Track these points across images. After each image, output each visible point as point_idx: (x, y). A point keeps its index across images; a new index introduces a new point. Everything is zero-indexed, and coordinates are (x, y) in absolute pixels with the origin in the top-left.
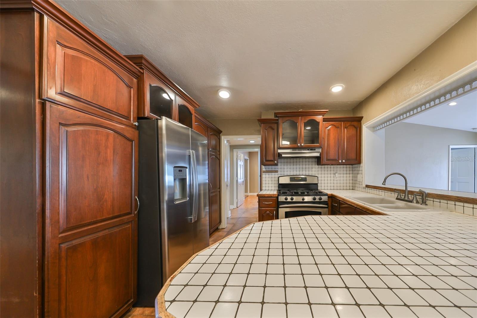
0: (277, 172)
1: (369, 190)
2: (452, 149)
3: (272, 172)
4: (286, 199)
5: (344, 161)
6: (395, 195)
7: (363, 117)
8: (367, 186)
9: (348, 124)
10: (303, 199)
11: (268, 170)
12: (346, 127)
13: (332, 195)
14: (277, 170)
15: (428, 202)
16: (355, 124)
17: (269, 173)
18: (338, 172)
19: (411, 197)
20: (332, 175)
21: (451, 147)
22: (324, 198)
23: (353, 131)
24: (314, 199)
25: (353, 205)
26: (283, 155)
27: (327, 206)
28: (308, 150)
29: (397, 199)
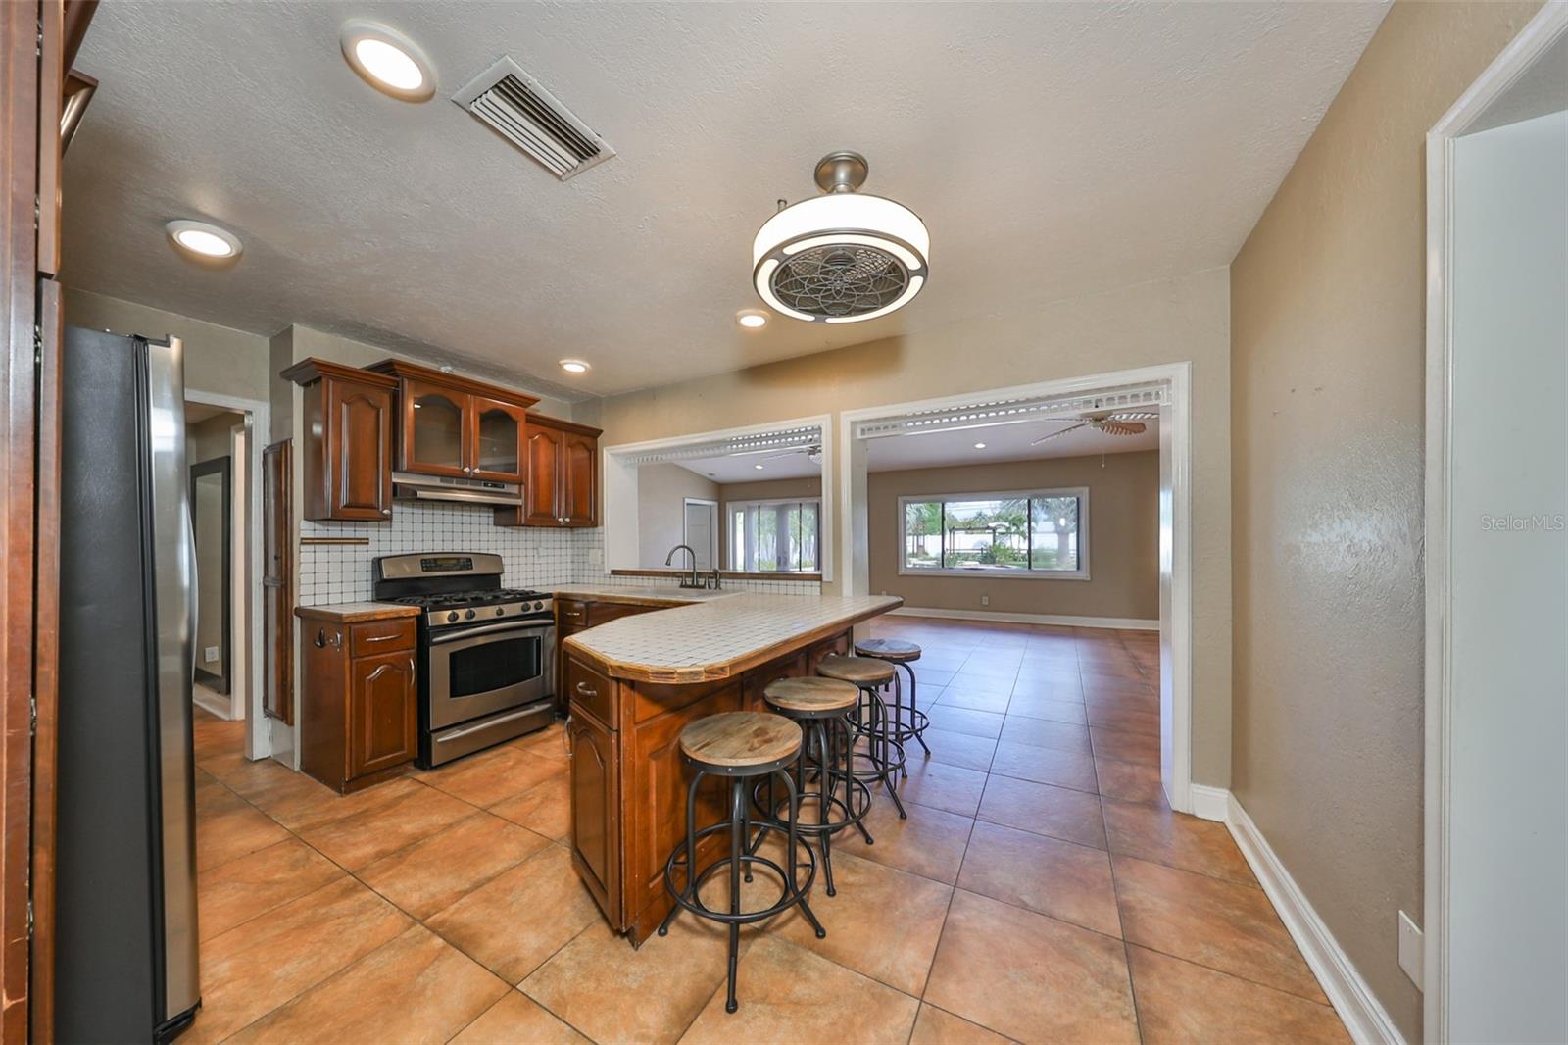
0: (365, 541)
1: (619, 580)
2: (688, 504)
3: (343, 543)
4: (454, 617)
5: (568, 520)
6: (676, 583)
7: (601, 432)
8: (614, 572)
9: (575, 439)
10: (500, 612)
11: (326, 537)
12: (570, 446)
13: (559, 594)
14: (365, 537)
15: (723, 586)
16: (587, 440)
17: (331, 547)
18: (544, 544)
19: (701, 582)
20: (530, 553)
21: (687, 501)
22: (546, 604)
23: (583, 454)
24: (526, 608)
25: (632, 602)
26: (421, 494)
27: (551, 621)
28: (485, 485)
29: (682, 586)
